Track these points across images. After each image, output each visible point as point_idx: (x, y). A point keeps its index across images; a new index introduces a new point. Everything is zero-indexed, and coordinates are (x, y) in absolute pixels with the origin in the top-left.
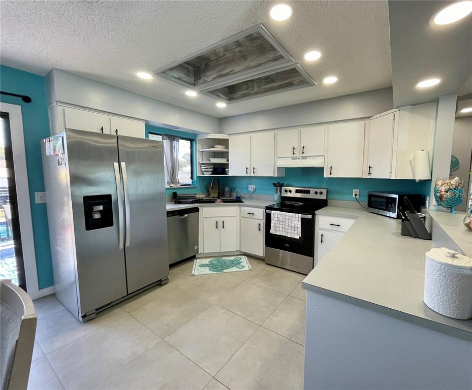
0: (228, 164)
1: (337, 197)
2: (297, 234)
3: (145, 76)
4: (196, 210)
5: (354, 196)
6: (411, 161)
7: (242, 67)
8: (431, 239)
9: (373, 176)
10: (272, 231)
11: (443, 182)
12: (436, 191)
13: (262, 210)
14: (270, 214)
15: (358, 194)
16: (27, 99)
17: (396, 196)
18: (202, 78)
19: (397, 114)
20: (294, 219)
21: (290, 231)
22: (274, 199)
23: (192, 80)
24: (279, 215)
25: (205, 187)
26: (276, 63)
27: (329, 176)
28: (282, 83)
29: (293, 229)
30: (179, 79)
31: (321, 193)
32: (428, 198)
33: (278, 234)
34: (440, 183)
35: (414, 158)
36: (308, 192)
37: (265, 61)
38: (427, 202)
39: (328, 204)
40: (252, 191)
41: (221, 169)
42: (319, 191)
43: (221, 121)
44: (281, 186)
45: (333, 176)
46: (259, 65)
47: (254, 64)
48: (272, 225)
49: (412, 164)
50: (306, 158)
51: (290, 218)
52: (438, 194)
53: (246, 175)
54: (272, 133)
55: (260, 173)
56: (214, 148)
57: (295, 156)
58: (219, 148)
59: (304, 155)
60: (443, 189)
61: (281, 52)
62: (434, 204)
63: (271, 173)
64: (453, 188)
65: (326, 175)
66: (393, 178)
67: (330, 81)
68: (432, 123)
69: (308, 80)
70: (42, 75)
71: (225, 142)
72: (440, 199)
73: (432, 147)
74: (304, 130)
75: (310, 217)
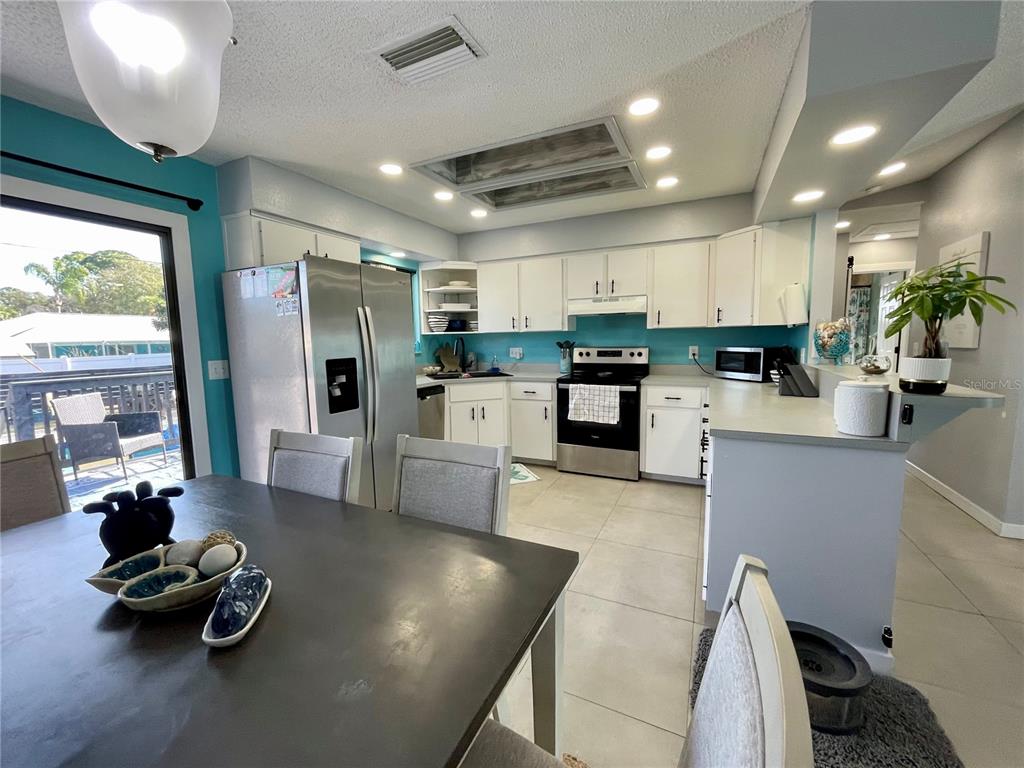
0: (476, 312)
1: (664, 359)
2: (612, 418)
3: (392, 170)
4: (440, 389)
5: (691, 357)
6: (780, 300)
7: (547, 161)
8: (818, 396)
9: (725, 323)
10: (571, 417)
11: (823, 325)
12: (817, 337)
13: (550, 384)
14: (566, 391)
15: (696, 352)
16: (195, 205)
17: (761, 350)
18: (473, 172)
19: (759, 232)
20: (608, 394)
21: (601, 413)
22: (559, 367)
23: (454, 175)
24: (582, 391)
25: (434, 354)
26: (605, 159)
27: (656, 326)
28: (593, 182)
29: (607, 409)
30: (440, 174)
31: (640, 354)
32: (803, 351)
33: (582, 420)
34: (821, 326)
35: (785, 295)
36: (619, 354)
37: (587, 154)
38: (803, 355)
39: (651, 371)
40: (518, 357)
41: (459, 322)
42: (636, 351)
43: (463, 239)
44: (570, 346)
45: (661, 326)
46: (576, 161)
47: (568, 157)
48: (571, 406)
49: (782, 304)
50: (617, 300)
51: (602, 393)
52: (820, 342)
53: (513, 331)
54: (557, 260)
55: (537, 326)
56: (448, 285)
57: (598, 296)
58: (457, 286)
59: (614, 295)
60: (826, 334)
61: (618, 143)
62: (813, 356)
63: (558, 324)
64: (837, 331)
65: (651, 324)
66: (756, 324)
67: (667, 183)
68: (807, 246)
69: (636, 180)
70: (211, 163)
71: (469, 276)
72: (822, 348)
73: (808, 279)
74: (614, 255)
75: (633, 388)
